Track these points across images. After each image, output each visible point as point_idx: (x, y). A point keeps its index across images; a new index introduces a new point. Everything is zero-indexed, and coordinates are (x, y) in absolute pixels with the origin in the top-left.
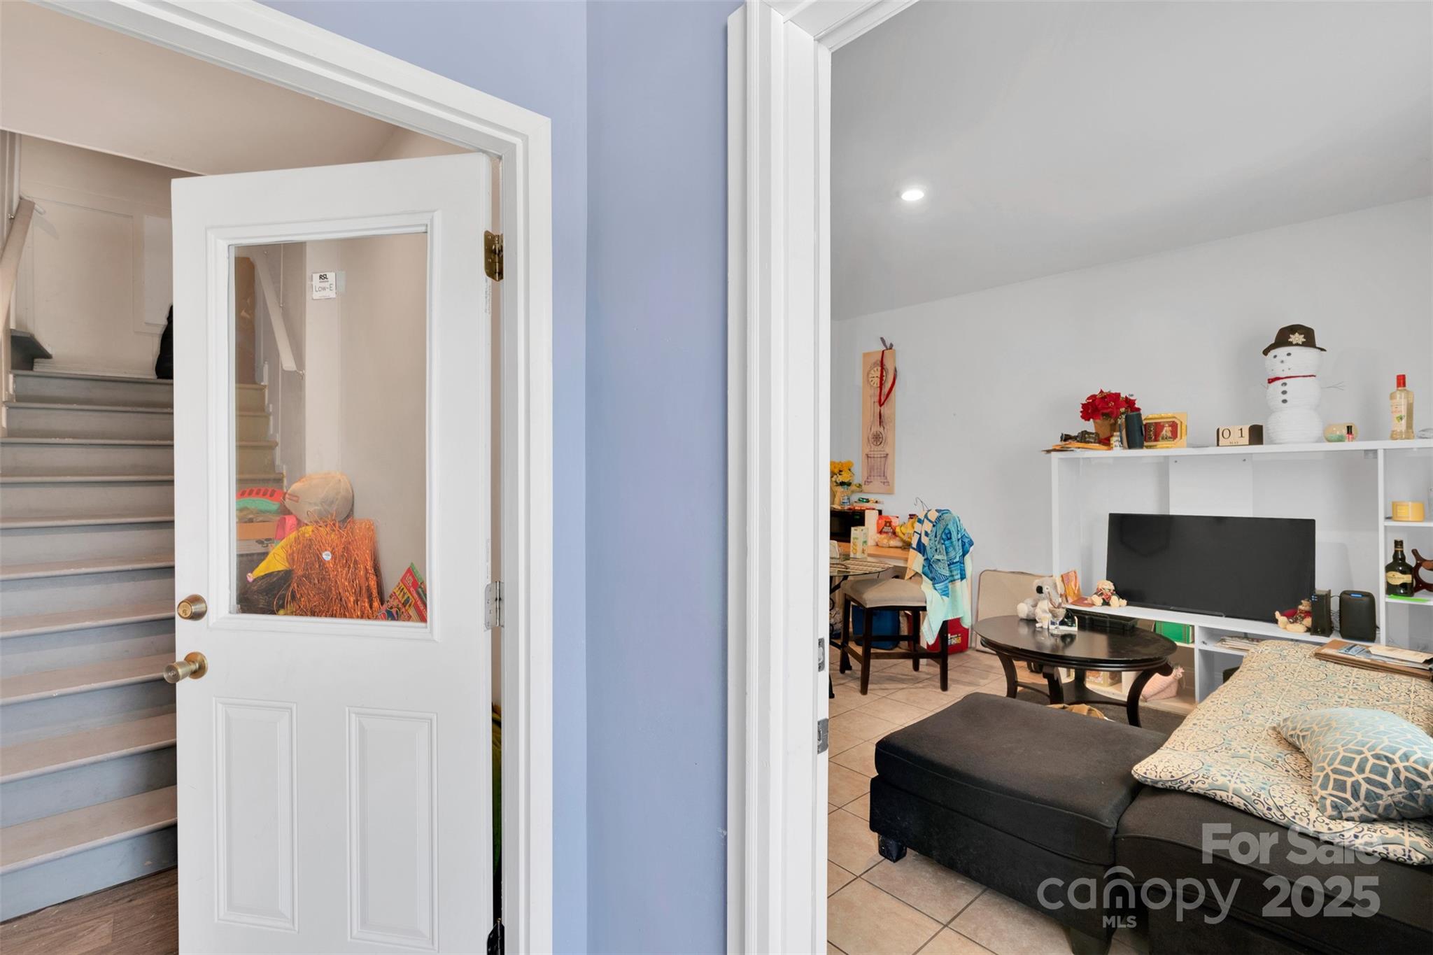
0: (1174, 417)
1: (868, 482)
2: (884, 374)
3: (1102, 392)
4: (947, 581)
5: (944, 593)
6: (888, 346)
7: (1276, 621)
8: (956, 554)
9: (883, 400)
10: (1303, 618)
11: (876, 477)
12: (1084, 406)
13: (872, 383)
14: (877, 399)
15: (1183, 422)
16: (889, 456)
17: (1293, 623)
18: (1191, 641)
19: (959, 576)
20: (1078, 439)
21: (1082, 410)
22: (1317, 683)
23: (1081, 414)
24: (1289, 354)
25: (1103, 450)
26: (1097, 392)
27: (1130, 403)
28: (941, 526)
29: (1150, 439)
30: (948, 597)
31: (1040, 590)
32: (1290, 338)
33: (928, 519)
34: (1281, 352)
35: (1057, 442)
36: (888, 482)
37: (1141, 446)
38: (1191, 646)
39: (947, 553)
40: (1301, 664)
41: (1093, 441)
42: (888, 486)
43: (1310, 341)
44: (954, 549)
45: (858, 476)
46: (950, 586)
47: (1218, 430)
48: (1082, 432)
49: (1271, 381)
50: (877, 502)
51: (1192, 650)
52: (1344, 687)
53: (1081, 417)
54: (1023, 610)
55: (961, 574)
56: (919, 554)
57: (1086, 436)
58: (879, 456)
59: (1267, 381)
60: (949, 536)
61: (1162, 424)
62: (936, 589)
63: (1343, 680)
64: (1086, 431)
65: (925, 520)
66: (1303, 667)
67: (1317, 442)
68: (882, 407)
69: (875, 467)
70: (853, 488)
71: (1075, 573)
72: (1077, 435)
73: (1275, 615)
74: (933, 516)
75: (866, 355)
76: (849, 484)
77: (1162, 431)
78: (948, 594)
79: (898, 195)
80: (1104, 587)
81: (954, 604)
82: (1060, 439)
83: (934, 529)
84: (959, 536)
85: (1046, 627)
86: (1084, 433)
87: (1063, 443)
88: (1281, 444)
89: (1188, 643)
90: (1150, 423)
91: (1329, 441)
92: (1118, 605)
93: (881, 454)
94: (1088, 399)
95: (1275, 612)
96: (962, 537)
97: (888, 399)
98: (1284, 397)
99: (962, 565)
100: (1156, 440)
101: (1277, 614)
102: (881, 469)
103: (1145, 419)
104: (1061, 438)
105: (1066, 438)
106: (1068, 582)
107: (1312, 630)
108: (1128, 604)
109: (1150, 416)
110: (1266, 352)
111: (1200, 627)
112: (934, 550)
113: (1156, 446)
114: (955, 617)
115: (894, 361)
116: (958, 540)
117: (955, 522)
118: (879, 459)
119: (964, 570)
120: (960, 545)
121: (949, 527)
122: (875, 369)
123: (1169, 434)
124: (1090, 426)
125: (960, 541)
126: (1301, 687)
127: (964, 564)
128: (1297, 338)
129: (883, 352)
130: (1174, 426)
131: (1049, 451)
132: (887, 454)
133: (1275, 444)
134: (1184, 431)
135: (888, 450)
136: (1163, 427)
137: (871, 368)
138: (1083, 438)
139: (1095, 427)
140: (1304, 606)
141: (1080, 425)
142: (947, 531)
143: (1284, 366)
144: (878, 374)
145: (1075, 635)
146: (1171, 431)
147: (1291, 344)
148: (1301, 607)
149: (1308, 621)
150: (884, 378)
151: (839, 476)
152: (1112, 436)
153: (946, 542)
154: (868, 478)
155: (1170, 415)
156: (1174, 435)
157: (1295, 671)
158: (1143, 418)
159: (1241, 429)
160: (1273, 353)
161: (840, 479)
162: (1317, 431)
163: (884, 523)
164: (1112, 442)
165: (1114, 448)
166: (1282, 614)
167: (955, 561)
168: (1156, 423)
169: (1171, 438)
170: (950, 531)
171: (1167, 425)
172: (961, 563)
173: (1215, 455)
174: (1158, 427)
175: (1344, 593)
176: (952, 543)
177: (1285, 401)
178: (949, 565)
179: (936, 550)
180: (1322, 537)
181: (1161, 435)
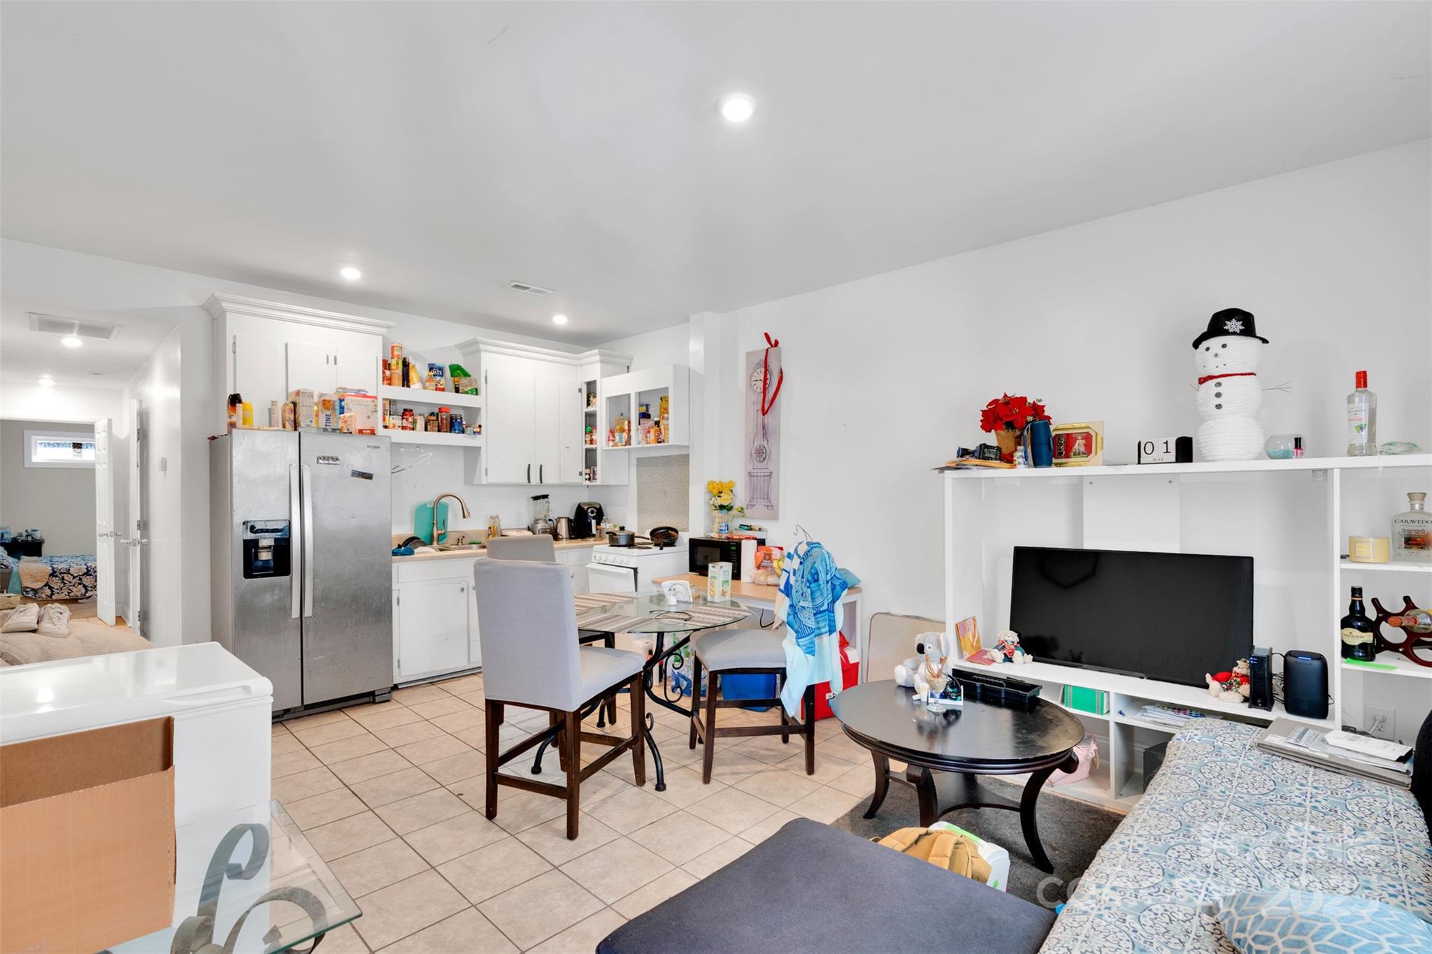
0: (1089, 427)
1: (750, 506)
2: (768, 377)
3: (1005, 396)
4: (813, 635)
5: (809, 650)
6: (773, 343)
7: (1206, 686)
8: (824, 600)
9: (766, 408)
10: (1240, 684)
11: (759, 500)
12: (984, 412)
13: (755, 388)
14: (760, 406)
15: (1098, 433)
16: (774, 475)
17: (1227, 689)
18: (1105, 711)
19: (827, 629)
20: (976, 454)
21: (982, 418)
22: (1263, 798)
23: (981, 424)
24: (1224, 346)
25: (1005, 468)
26: (1000, 397)
27: (1037, 410)
28: (808, 563)
29: (1060, 455)
30: (814, 655)
31: (921, 649)
32: (1225, 325)
33: (797, 554)
34: (1215, 343)
35: (953, 457)
36: (772, 506)
37: (1050, 464)
38: (1105, 717)
39: (813, 599)
40: (1241, 762)
41: (993, 456)
42: (771, 509)
43: (1249, 329)
44: (822, 594)
45: (740, 498)
46: (816, 640)
47: (1139, 444)
48: (981, 445)
49: (1202, 381)
50: (760, 529)
51: (1107, 722)
52: (1300, 805)
53: (981, 427)
54: (901, 674)
55: (830, 626)
56: (786, 597)
57: (986, 450)
58: (762, 474)
59: (1197, 381)
60: (816, 576)
61: (1074, 436)
62: (799, 645)
63: (1297, 793)
64: (985, 444)
65: (795, 555)
66: (1244, 767)
67: (1257, 459)
68: (766, 415)
69: (759, 489)
70: (734, 512)
71: (974, 620)
72: (974, 449)
73: (1205, 678)
74: (803, 549)
75: (749, 355)
76: (729, 508)
77: (1074, 445)
78: (814, 651)
79: (716, 108)
80: (1007, 638)
81: (821, 665)
82: (956, 455)
83: (801, 567)
84: (829, 577)
85: (924, 699)
86: (984, 447)
87: (960, 459)
88: (1212, 461)
89: (1102, 714)
90: (1060, 435)
91: (1272, 457)
92: (1022, 662)
93: (764, 473)
94: (990, 404)
95: (1205, 674)
96: (831, 579)
97: (773, 405)
98: (1218, 401)
99: (832, 614)
100: (1067, 456)
101: (1208, 677)
102: (764, 490)
103: (1054, 430)
104: (958, 453)
105: (964, 453)
106: (965, 633)
107: (1252, 700)
108: (1034, 660)
109: (1061, 427)
110: (1196, 344)
111: (1116, 694)
112: (800, 594)
113: (1067, 463)
114: (822, 681)
115: (780, 361)
116: (827, 582)
117: (823, 560)
118: (762, 478)
119: (834, 621)
120: (830, 589)
121: (816, 565)
122: (758, 370)
123: (1082, 449)
124: (991, 439)
125: (830, 583)
126: (1243, 809)
127: (833, 612)
128: (1234, 325)
129: (767, 350)
130: (1088, 438)
131: (942, 469)
132: (771, 473)
133: (1208, 461)
134: (1099, 445)
135: (771, 468)
136: (1076, 439)
137: (755, 370)
138: (983, 452)
139: (998, 440)
140: (1242, 668)
141: (977, 437)
142: (813, 571)
143: (1218, 361)
144: (762, 376)
145: (960, 712)
146: (1085, 445)
147: (1227, 333)
148: (1235, 669)
149: (1246, 689)
150: (768, 382)
151: (719, 499)
152: (1016, 450)
153: (813, 585)
154: (750, 501)
155: (1083, 425)
156: (1088, 450)
157: (1233, 775)
158: (1052, 428)
159: (1166, 443)
160: (1205, 344)
161: (719, 502)
162: (1257, 445)
163: (763, 555)
164: (1015, 458)
165: (1018, 466)
166: (1214, 677)
167: (822, 609)
168: (1068, 435)
169: (1084, 454)
170: (816, 570)
171: (1080, 437)
172: (829, 612)
173: (1136, 474)
174: (1070, 439)
175: (1290, 654)
176: (819, 586)
177: (1219, 406)
178: (815, 615)
179: (802, 594)
180: (1262, 579)
181: (1073, 450)
